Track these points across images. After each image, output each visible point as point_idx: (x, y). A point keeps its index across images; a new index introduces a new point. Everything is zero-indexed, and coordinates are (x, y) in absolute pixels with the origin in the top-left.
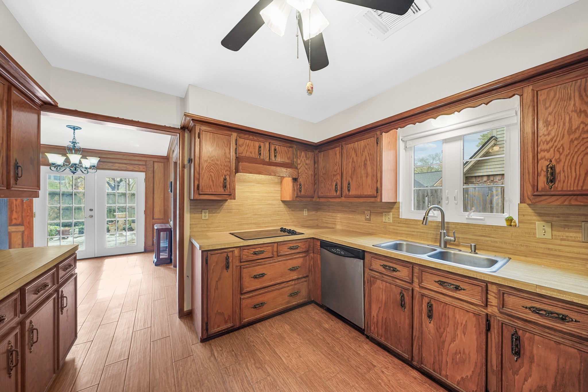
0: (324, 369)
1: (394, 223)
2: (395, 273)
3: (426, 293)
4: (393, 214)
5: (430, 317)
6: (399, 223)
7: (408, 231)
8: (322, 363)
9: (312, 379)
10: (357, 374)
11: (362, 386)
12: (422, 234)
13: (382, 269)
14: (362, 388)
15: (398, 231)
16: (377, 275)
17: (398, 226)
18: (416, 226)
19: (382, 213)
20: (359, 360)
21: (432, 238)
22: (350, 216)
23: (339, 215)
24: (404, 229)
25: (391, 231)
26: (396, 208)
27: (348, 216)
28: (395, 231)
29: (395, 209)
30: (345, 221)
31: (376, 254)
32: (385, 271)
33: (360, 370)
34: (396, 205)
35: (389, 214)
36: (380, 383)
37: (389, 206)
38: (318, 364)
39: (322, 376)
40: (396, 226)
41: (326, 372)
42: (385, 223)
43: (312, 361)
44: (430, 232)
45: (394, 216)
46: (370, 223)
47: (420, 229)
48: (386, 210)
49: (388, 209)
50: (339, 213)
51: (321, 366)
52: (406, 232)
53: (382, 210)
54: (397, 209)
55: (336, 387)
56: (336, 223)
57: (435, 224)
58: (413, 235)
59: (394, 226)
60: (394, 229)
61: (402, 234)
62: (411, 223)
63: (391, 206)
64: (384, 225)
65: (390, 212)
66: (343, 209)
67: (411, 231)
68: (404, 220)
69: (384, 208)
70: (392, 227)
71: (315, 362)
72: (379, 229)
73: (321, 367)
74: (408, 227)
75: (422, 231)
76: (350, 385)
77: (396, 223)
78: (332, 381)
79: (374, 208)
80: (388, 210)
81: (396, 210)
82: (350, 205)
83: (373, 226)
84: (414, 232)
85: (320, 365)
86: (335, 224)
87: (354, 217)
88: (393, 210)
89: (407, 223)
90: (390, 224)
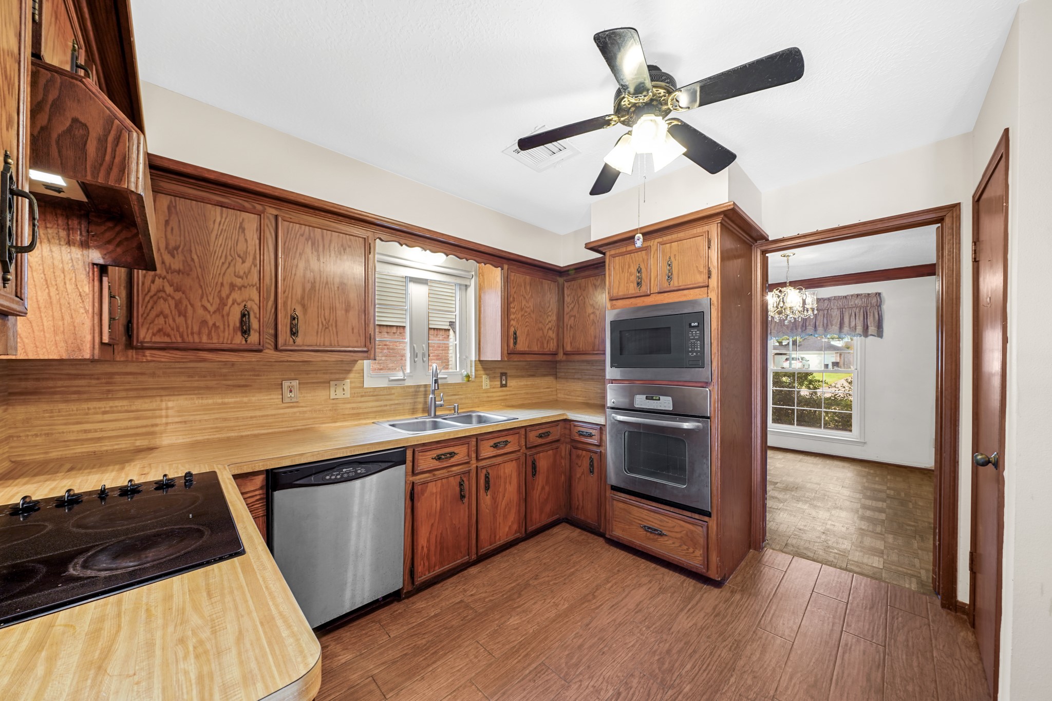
0: (471, 660)
1: (354, 397)
2: (452, 460)
3: (485, 464)
4: (351, 382)
5: (487, 488)
6: (362, 396)
7: (377, 407)
8: (456, 665)
9: (492, 677)
10: (477, 620)
11: (497, 617)
12: (396, 406)
13: (437, 464)
14: (501, 617)
15: (361, 411)
16: (429, 477)
17: (361, 402)
18: (389, 397)
19: (329, 383)
20: (450, 616)
21: (409, 409)
22: (226, 400)
23: (170, 404)
24: (371, 404)
25: (347, 413)
26: (356, 370)
27: (220, 401)
28: (355, 411)
29: (356, 373)
30: (206, 417)
31: (424, 445)
32: (440, 464)
33: (469, 617)
34: (356, 366)
35: (343, 382)
36: (491, 601)
37: (344, 368)
38: (458, 670)
39: (484, 663)
40: (357, 403)
41: (476, 657)
42: (334, 401)
43: (450, 680)
44: (407, 401)
45: (353, 385)
46: (298, 407)
47: (394, 400)
48: (337, 376)
49: (342, 373)
50: (172, 398)
51: (464, 664)
52: (375, 409)
53: (327, 377)
54: (359, 373)
55: (503, 645)
56: (157, 429)
57: (413, 390)
58: (384, 411)
59: (353, 403)
60: (353, 408)
61: (367, 413)
62: (381, 393)
63: (348, 368)
64: (333, 404)
65: (344, 379)
66: (196, 384)
67: (381, 406)
68: (372, 390)
69: (331, 373)
70: (349, 406)
71: (454, 676)
72: (320, 416)
73: (467, 664)
74: (377, 401)
75: (396, 402)
76: (497, 629)
77: (358, 397)
78: (493, 649)
79: (308, 374)
80: (341, 376)
81: (357, 375)
82: (224, 371)
83: (305, 412)
84: (386, 406)
85: (460, 667)
86: (152, 433)
87: (245, 399)
88: (352, 375)
89: (375, 393)
90: (346, 401)
